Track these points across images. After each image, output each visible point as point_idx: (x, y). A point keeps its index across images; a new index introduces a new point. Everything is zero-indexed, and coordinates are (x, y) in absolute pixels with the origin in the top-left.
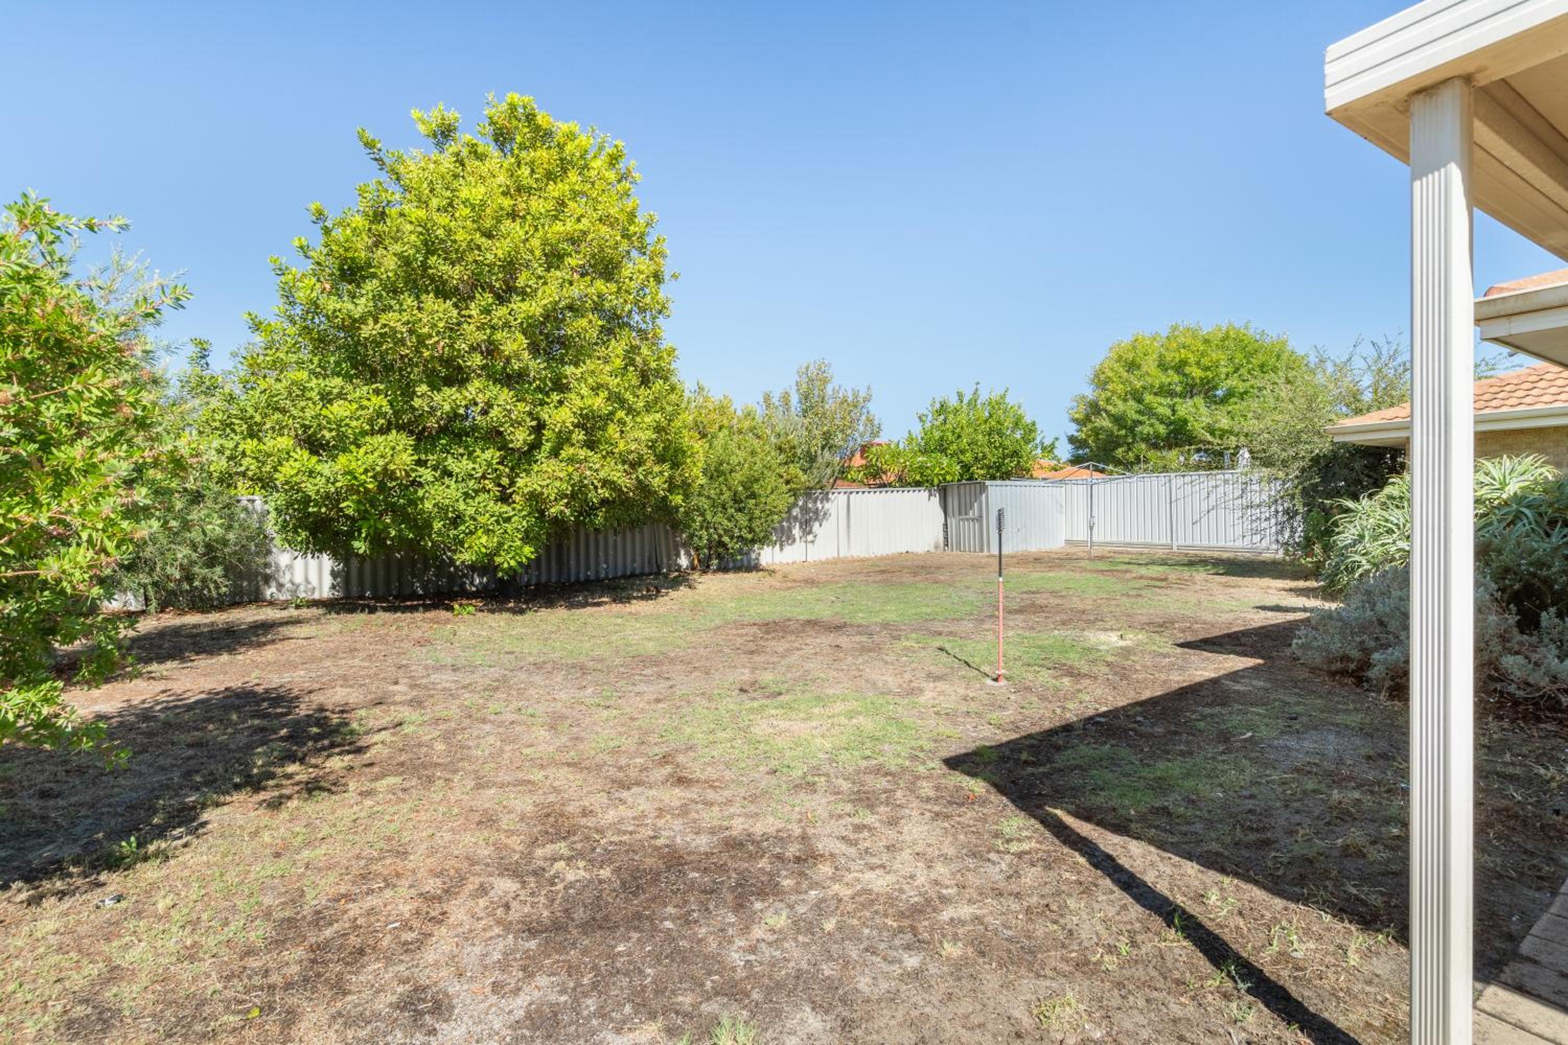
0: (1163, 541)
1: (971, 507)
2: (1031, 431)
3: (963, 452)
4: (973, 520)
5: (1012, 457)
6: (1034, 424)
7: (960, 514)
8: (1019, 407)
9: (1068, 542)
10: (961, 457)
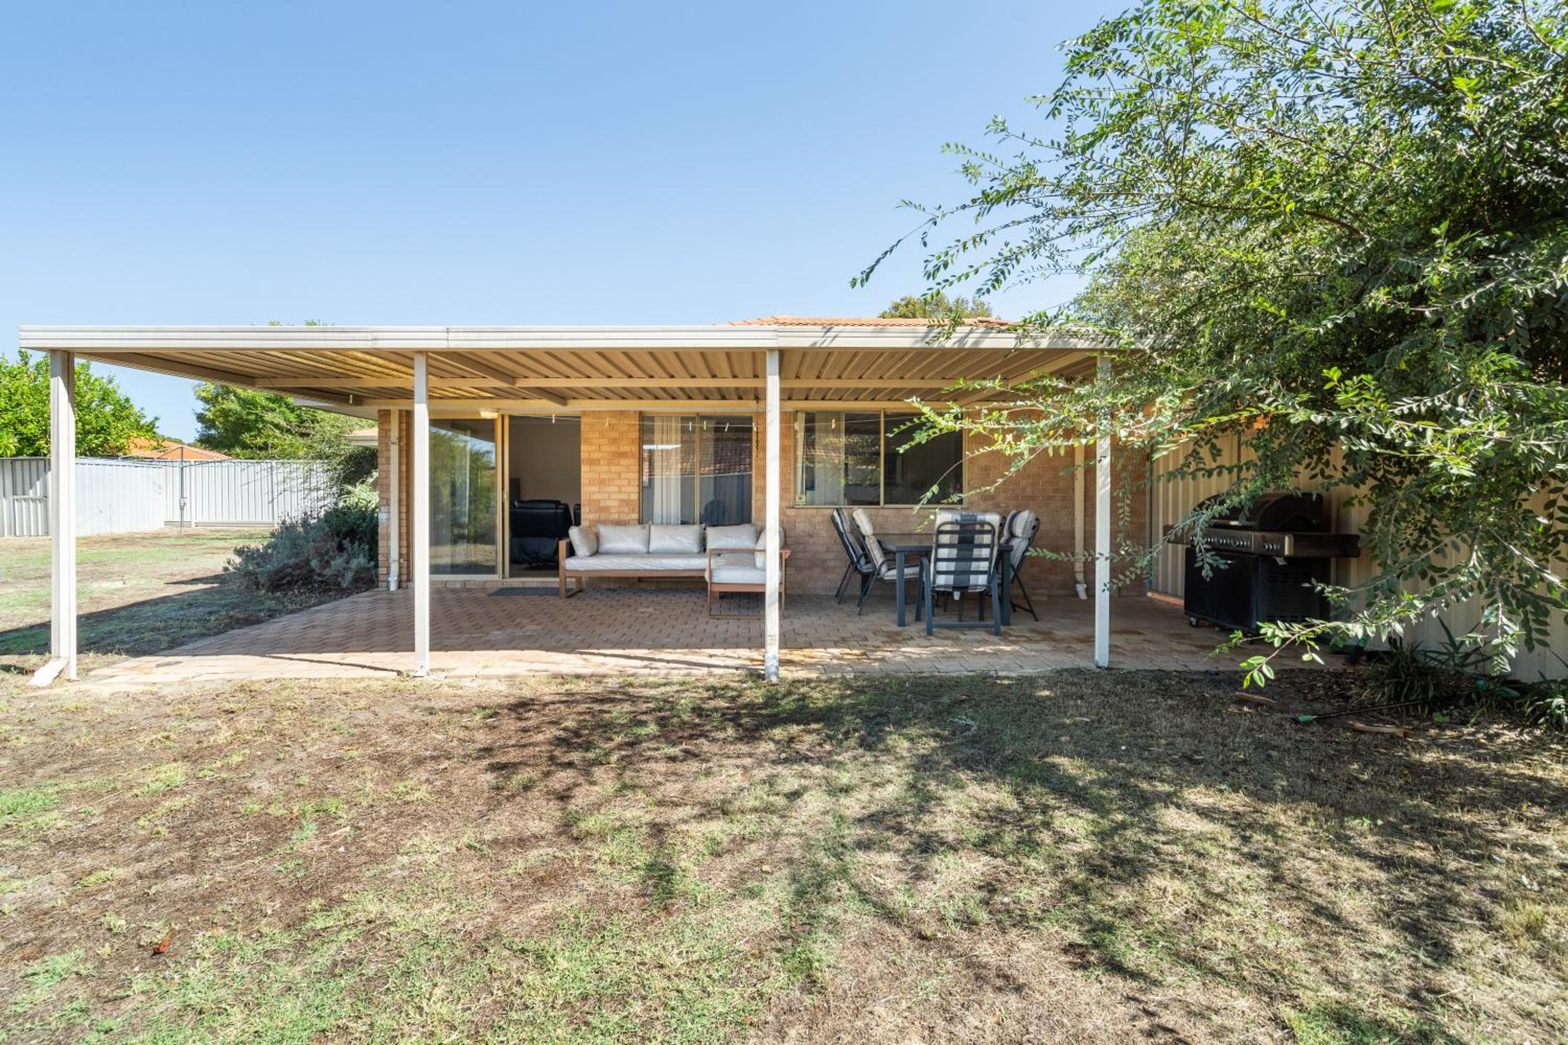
0: (265, 520)
1: (31, 486)
2: (124, 408)
3: (23, 423)
4: (33, 500)
5: (98, 432)
6: (127, 400)
7: (15, 493)
8: (110, 382)
9: (167, 523)
10: (21, 428)
